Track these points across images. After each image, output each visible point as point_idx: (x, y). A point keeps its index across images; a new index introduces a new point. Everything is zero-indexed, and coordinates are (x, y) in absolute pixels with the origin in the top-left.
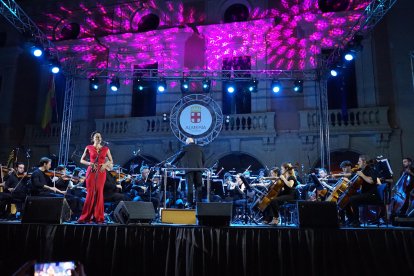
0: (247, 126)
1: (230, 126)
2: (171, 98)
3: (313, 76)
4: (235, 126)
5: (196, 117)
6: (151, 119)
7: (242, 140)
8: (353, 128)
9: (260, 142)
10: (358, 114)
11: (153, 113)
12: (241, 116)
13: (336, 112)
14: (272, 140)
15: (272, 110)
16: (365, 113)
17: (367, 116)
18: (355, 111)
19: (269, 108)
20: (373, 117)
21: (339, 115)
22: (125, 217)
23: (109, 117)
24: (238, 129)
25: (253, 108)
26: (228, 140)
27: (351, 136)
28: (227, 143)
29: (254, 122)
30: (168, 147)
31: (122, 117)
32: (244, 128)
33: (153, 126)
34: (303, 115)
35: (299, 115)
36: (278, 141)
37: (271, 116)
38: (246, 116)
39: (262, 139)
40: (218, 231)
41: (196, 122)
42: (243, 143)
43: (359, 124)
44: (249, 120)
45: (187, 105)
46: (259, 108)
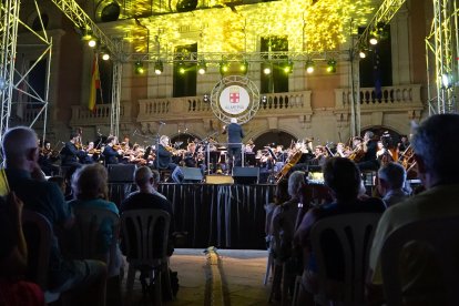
0: (284, 104)
1: (268, 105)
2: (211, 78)
3: (347, 56)
4: (273, 105)
5: (235, 98)
6: (191, 98)
7: (279, 118)
8: (387, 105)
9: (296, 120)
10: (392, 92)
11: (194, 94)
12: (278, 95)
13: (370, 90)
14: (308, 117)
15: (309, 89)
16: (398, 90)
17: (400, 94)
18: (389, 89)
19: (306, 86)
20: (406, 94)
21: (373, 93)
22: (180, 178)
23: (151, 98)
24: (276, 107)
25: (291, 87)
26: (266, 118)
27: (384, 113)
28: (265, 121)
29: (291, 101)
30: (208, 126)
31: (164, 97)
32: (281, 107)
33: (194, 105)
34: (339, 93)
35: (334, 94)
36: (313, 119)
37: (307, 95)
38: (283, 95)
39: (298, 117)
40: (248, 188)
41: (235, 102)
42: (281, 121)
43: (392, 101)
44: (287, 99)
45: (226, 86)
46: (297, 87)
